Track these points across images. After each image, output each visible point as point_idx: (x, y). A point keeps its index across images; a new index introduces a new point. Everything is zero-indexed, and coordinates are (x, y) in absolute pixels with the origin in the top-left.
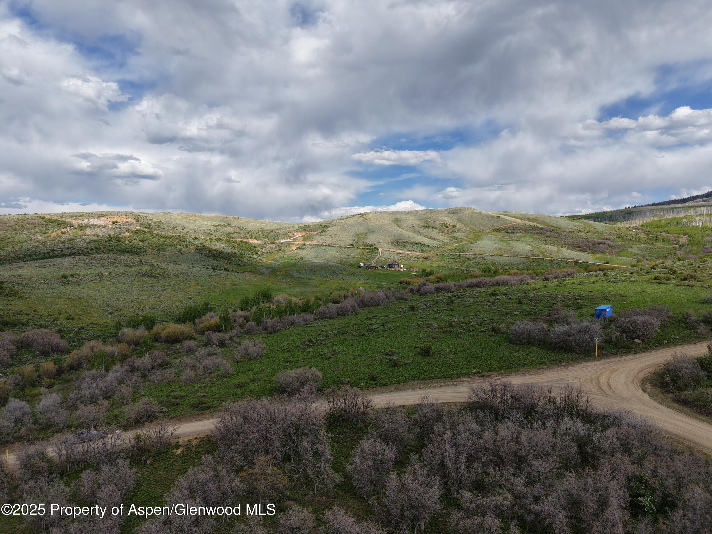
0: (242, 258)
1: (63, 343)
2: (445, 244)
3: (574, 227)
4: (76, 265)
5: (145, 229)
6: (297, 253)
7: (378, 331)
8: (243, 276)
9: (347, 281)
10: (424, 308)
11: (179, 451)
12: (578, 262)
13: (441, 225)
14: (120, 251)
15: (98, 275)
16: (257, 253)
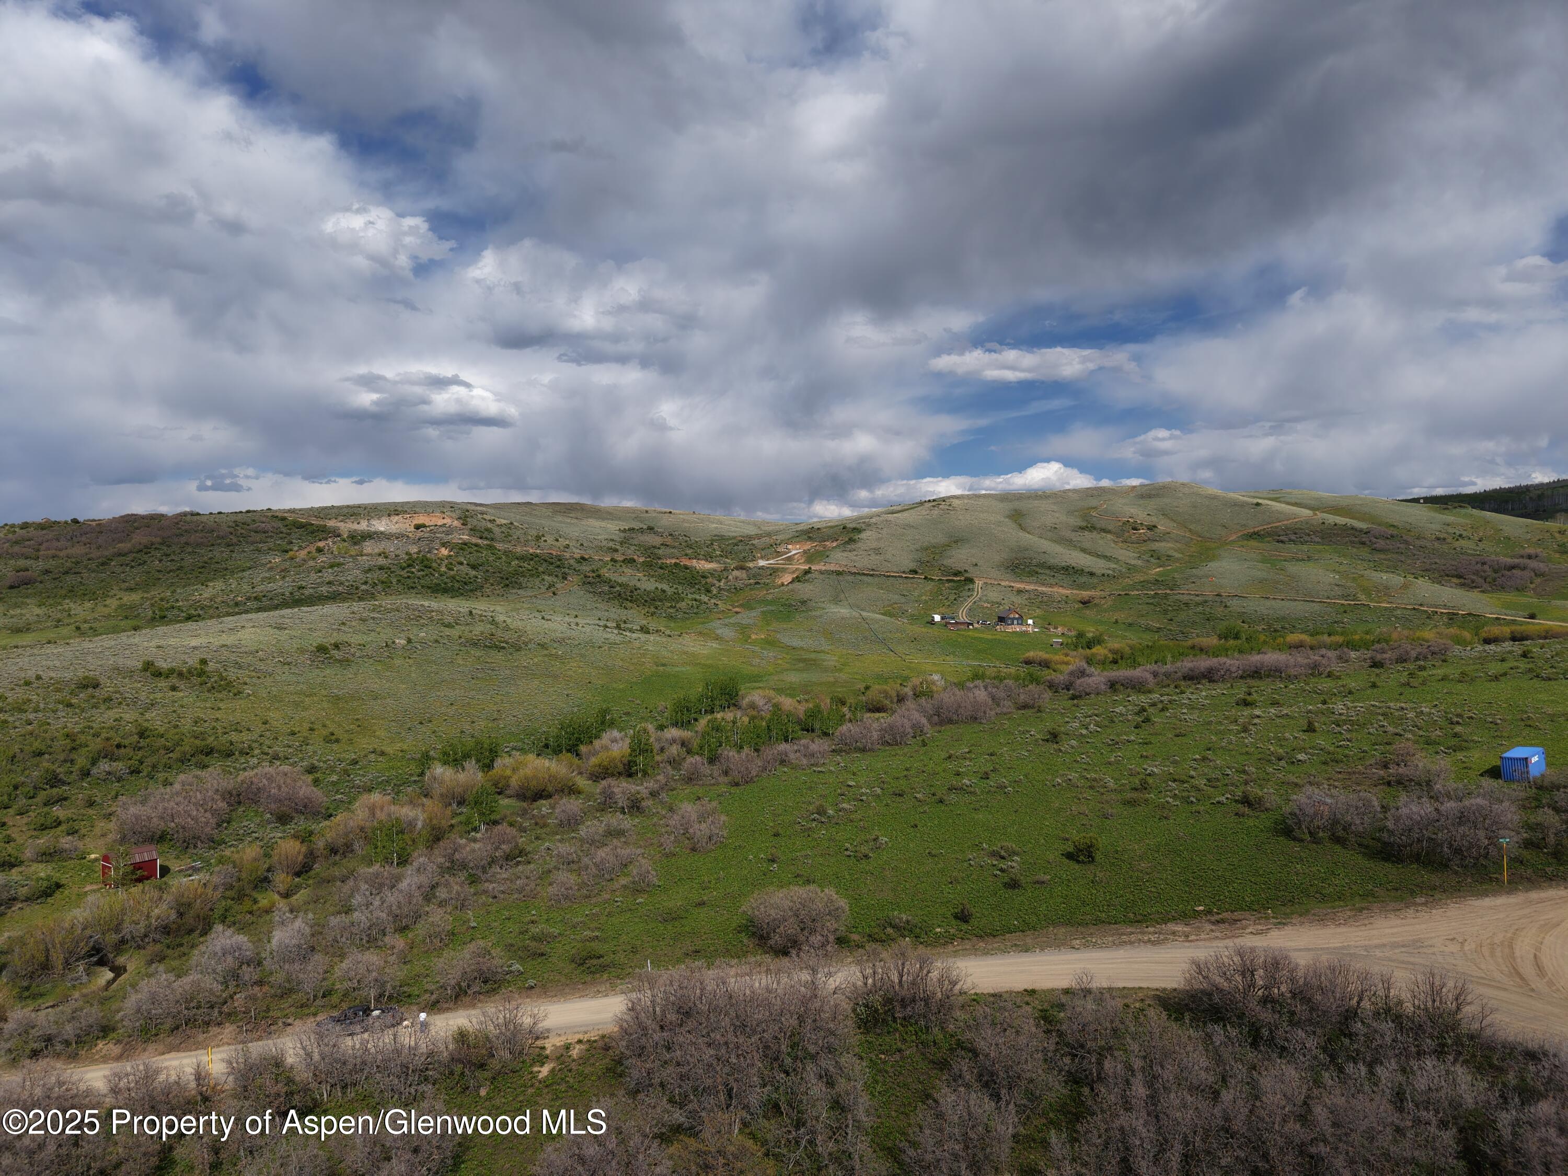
0: (678, 602)
1: (317, 794)
2: (1131, 568)
3: (1446, 527)
4: (343, 624)
5: (480, 541)
6: (792, 590)
7: (974, 793)
8: (680, 644)
9: (904, 656)
10: (1082, 735)
11: (545, 1071)
12: (1458, 614)
13: (1121, 524)
14: (429, 588)
15: (387, 646)
16: (708, 591)
